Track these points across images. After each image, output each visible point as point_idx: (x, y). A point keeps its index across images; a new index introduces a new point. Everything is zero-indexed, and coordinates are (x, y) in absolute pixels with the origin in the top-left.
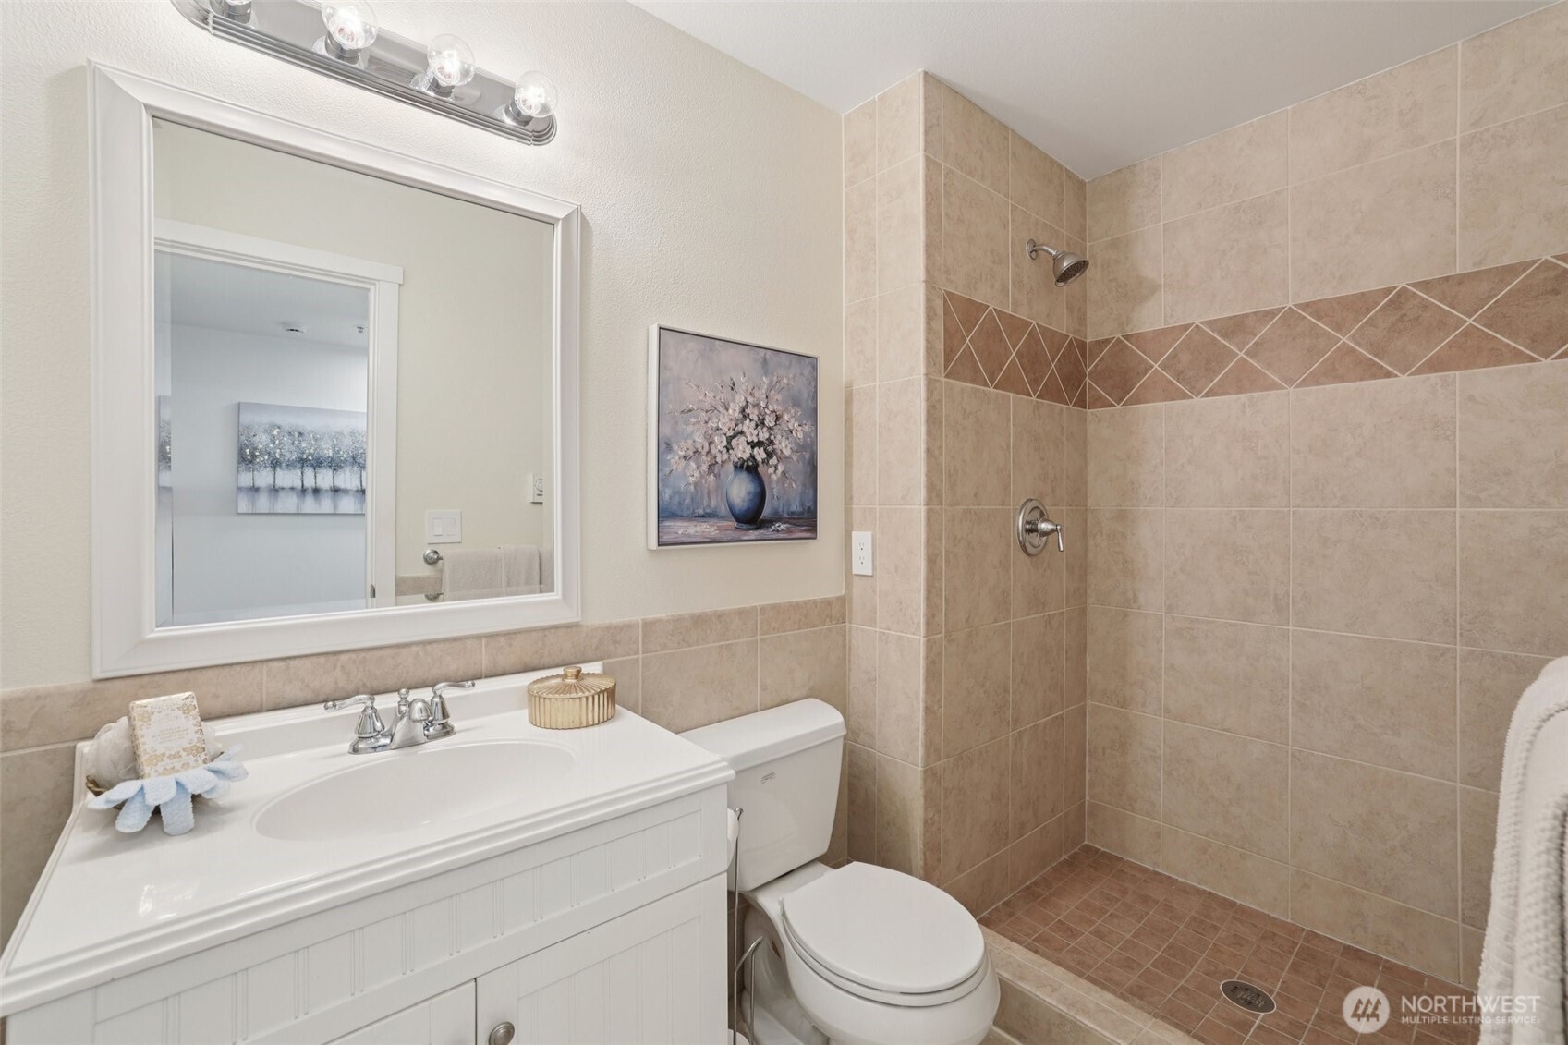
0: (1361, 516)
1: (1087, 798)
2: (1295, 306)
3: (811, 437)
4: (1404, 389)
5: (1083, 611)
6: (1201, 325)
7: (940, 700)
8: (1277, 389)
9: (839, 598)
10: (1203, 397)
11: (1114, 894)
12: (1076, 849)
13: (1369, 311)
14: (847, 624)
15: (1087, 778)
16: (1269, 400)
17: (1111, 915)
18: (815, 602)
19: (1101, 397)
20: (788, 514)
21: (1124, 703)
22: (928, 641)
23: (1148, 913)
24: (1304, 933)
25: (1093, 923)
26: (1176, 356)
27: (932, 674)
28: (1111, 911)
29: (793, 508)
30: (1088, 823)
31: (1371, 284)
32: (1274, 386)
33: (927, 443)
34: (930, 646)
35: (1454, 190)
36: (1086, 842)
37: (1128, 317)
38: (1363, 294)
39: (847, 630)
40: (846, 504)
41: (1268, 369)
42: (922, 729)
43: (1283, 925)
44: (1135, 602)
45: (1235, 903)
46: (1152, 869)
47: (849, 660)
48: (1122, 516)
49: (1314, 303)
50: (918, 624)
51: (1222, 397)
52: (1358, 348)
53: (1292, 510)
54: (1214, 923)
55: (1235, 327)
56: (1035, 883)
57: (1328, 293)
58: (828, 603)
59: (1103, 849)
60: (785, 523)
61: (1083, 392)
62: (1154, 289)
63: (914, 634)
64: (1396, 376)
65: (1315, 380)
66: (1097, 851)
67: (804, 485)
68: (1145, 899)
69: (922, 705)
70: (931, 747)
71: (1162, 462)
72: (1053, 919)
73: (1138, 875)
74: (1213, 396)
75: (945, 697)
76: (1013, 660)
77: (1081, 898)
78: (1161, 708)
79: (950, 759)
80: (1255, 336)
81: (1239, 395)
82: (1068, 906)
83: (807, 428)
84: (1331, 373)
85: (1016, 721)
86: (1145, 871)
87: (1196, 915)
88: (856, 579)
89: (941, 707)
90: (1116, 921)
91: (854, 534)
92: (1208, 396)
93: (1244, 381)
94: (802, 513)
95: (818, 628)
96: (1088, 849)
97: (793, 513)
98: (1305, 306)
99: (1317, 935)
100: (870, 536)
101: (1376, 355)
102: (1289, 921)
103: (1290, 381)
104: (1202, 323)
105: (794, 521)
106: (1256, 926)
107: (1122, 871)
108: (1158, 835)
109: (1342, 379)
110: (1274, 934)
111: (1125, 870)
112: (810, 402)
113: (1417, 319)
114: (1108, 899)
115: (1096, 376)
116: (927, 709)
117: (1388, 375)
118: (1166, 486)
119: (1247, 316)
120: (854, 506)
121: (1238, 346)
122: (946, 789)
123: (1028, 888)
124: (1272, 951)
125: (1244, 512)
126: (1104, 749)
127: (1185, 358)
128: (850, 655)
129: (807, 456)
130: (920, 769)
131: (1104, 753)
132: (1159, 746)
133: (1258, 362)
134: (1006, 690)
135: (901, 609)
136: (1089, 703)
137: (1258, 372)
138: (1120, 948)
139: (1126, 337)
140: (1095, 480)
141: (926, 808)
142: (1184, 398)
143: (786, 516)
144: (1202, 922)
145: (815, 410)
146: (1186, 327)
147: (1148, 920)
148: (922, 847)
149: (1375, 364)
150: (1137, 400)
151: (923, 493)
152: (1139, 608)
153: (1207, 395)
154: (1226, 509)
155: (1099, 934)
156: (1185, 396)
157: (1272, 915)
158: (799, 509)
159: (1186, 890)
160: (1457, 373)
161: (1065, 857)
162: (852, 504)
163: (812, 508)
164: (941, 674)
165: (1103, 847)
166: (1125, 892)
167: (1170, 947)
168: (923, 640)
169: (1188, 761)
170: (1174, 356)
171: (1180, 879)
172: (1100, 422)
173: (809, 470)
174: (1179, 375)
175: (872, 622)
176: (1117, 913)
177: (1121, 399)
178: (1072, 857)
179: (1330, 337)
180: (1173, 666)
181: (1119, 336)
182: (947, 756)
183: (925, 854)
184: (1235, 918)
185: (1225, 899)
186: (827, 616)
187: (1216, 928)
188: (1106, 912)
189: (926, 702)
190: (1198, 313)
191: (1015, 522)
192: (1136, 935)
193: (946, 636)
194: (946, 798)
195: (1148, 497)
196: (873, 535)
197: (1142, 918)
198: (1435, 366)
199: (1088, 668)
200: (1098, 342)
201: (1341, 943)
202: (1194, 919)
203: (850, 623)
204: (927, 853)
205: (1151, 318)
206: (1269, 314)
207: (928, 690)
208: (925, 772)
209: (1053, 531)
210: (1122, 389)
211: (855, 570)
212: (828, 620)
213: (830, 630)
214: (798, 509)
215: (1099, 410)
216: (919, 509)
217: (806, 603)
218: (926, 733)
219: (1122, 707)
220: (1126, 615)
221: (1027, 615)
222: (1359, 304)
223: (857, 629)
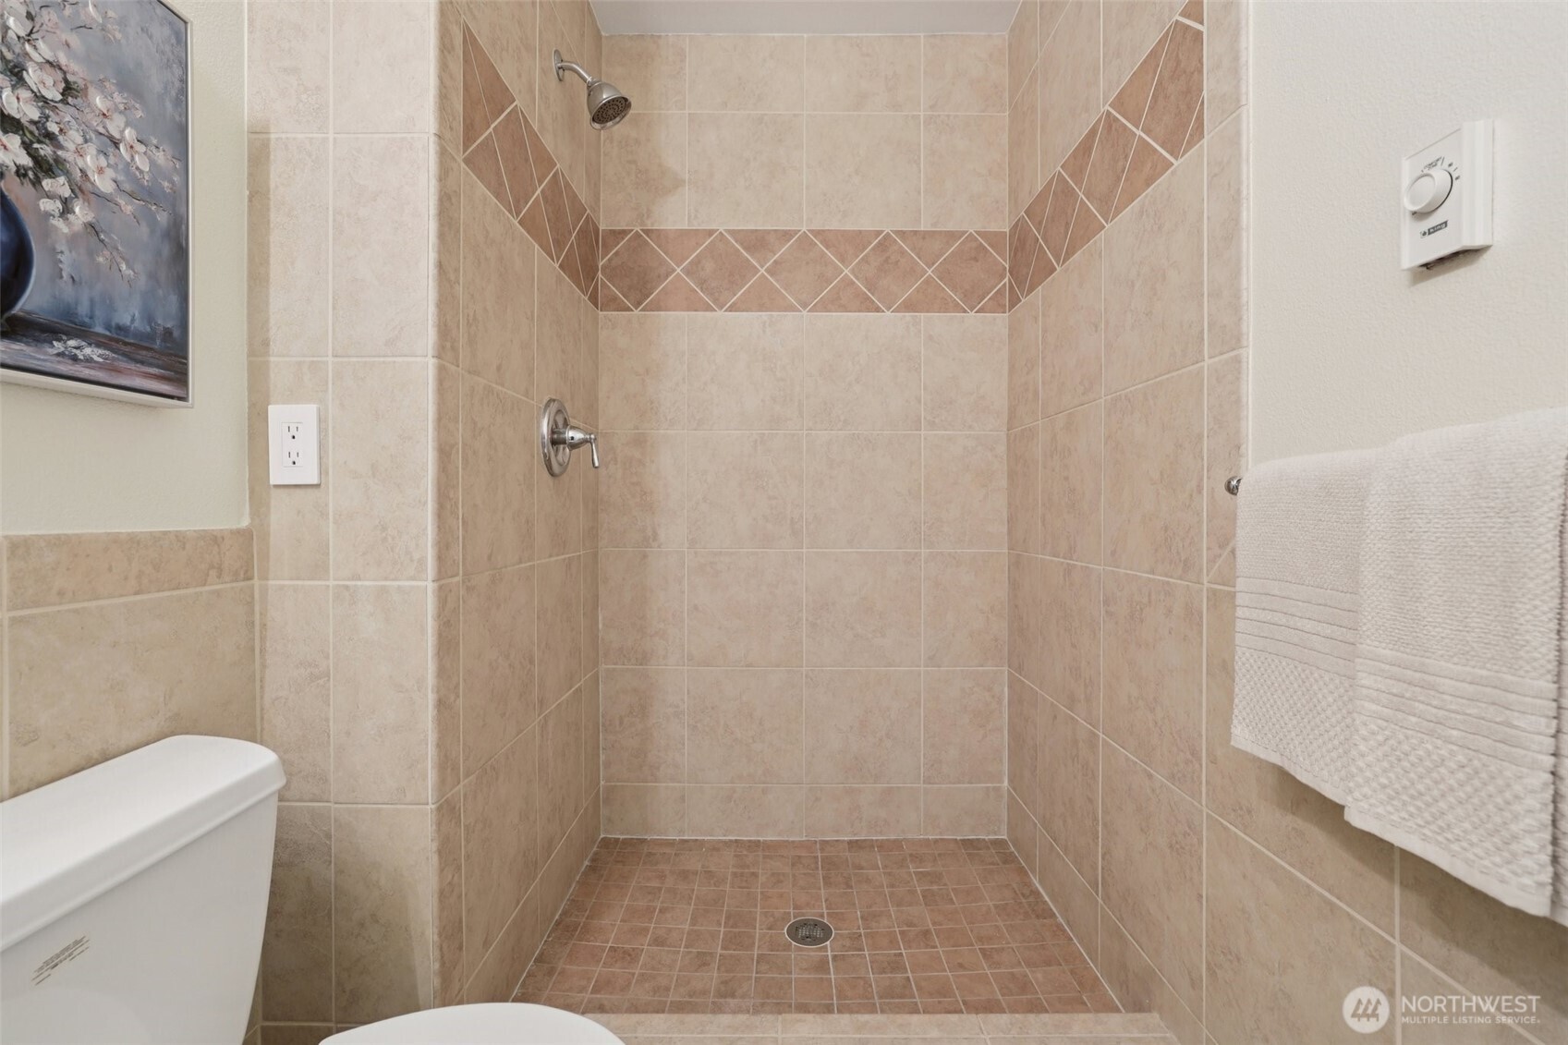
0: (859, 438)
1: (602, 783)
2: (809, 231)
3: (172, 182)
4: (888, 323)
5: (595, 555)
6: (725, 234)
7: (457, 686)
8: (793, 311)
9: (238, 533)
10: (726, 311)
11: (655, 884)
12: (595, 849)
13: (864, 249)
14: (256, 582)
15: (602, 757)
16: (787, 320)
17: (660, 911)
18: (180, 538)
19: (615, 298)
20: (108, 327)
21: (644, 659)
22: (440, 588)
23: (694, 890)
24: (818, 846)
25: (646, 930)
26: (699, 262)
27: (446, 645)
28: (659, 905)
29: (124, 318)
30: (603, 811)
31: (866, 225)
32: (791, 308)
33: (439, 252)
34: (443, 596)
35: (919, 158)
36: (602, 836)
37: (648, 210)
38: (860, 232)
39: (257, 596)
40: (251, 353)
41: (786, 290)
42: (432, 737)
43: (801, 845)
44: (655, 540)
45: (759, 841)
46: (677, 838)
47: (262, 651)
48: (640, 441)
49: (823, 231)
50: (422, 561)
51: (744, 313)
52: (857, 282)
53: (805, 432)
54: (752, 871)
55: (757, 242)
56: (564, 913)
57: (834, 225)
58: (215, 539)
59: (622, 837)
60: (99, 345)
61: (596, 288)
62: (678, 183)
63: (413, 578)
64: (883, 311)
65: (824, 306)
66: (617, 840)
67: (152, 276)
68: (685, 875)
69: (431, 698)
70: (446, 765)
71: (684, 379)
72: (603, 949)
73: (667, 850)
74: (736, 311)
75: (465, 680)
76: (538, 618)
77: (622, 907)
78: (684, 657)
79: (471, 778)
80: (775, 255)
81: (760, 313)
82: (612, 926)
83: (161, 158)
84: (834, 303)
85: (541, 702)
86: (671, 843)
87: (735, 870)
88: (274, 492)
89: (458, 697)
90: (668, 915)
91: (274, 411)
92: (730, 311)
93: (765, 300)
94: (150, 337)
95: (191, 591)
96: (606, 843)
97: (120, 328)
98: (817, 233)
99: (827, 842)
100: (315, 410)
101: (869, 290)
102: (804, 839)
103: (805, 305)
104: (729, 231)
105: (127, 349)
106: (783, 856)
107: (650, 854)
108: (683, 799)
109: (845, 309)
110: (799, 857)
111: (654, 851)
112: (169, 105)
113: (897, 262)
114: (649, 893)
115: (612, 272)
116: (441, 704)
117: (878, 310)
118: (689, 406)
119: (768, 232)
120: (272, 359)
121: (759, 262)
122: (467, 827)
123: (558, 923)
124: (805, 874)
125: (764, 434)
126: (621, 719)
127: (709, 266)
128: (263, 639)
129: (163, 218)
130: (431, 806)
131: (621, 723)
132: (683, 700)
133: (777, 281)
134: (531, 662)
135: (384, 540)
136: (603, 667)
137: (777, 291)
138: (686, 947)
139: (647, 232)
140: (608, 397)
141: (442, 870)
142: (706, 310)
143: (99, 329)
144: (742, 875)
145: (183, 130)
146: (710, 233)
147: (697, 897)
148: (436, 938)
149: (869, 298)
150: (656, 307)
151: (431, 336)
152: (659, 547)
153: (731, 309)
154: (747, 432)
155: (658, 942)
156: (708, 308)
157: (791, 839)
158: (139, 325)
159: (716, 847)
160: (922, 314)
161: (587, 863)
162: (267, 354)
163: (176, 334)
164: (458, 643)
165: (622, 834)
166: (662, 877)
167: (728, 918)
168: (431, 586)
169: (713, 708)
170: (697, 262)
171: (706, 838)
172: (616, 328)
173: (166, 250)
174: (702, 283)
175: (319, 569)
176: (665, 905)
177: (639, 304)
178: (593, 860)
179: (836, 267)
180: (696, 608)
181: (638, 229)
182: (467, 775)
183: (441, 949)
184: (765, 857)
185: (750, 841)
186: (211, 567)
187: (755, 875)
188: (655, 909)
189: (438, 692)
190: (724, 219)
191: (539, 427)
192: (694, 921)
193: (463, 582)
194: (467, 841)
195: (669, 418)
196: (319, 410)
197: (691, 898)
198: (909, 306)
199: (600, 626)
200: (613, 232)
201: (844, 841)
202: (735, 874)
203: (264, 577)
204: (445, 946)
205: (674, 215)
206: (787, 235)
207: (442, 672)
208: (439, 809)
209: (584, 441)
210: (641, 291)
211: (279, 473)
212: (213, 573)
213: (218, 593)
214: (137, 324)
215: (613, 313)
216: (425, 366)
217: (157, 538)
218: (440, 745)
219: (641, 664)
220: (645, 556)
221: (551, 556)
222: (857, 239)
223: (281, 588)
